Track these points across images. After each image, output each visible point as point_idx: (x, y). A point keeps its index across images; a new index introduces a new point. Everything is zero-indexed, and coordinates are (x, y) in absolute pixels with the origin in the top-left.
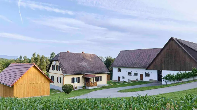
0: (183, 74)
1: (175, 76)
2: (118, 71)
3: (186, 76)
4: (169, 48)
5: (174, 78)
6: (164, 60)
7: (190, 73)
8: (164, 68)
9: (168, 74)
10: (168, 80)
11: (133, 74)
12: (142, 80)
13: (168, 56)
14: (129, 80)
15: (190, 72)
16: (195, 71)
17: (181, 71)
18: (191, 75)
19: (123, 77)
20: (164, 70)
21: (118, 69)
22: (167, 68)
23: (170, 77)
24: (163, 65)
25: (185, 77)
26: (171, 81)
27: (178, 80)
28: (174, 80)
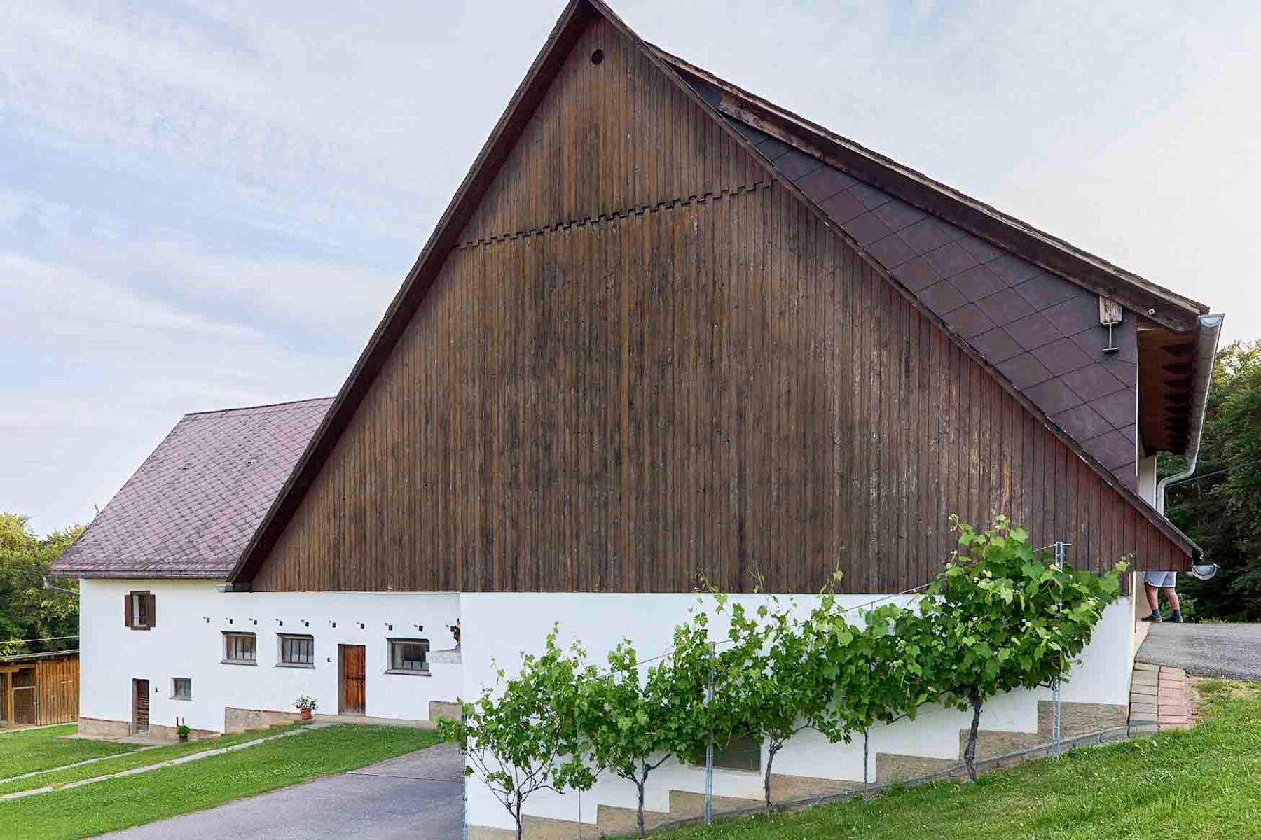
0: (791, 642)
1: (643, 682)
2: (129, 623)
3: (839, 692)
4: (556, 205)
5: (624, 723)
6: (487, 418)
7: (906, 624)
8: (486, 563)
9: (541, 652)
10: (535, 764)
11: (268, 648)
12: (360, 706)
13: (542, 337)
14: (231, 714)
15: (908, 603)
16: (1017, 577)
17: (751, 603)
18: (939, 671)
19: (182, 687)
20: (487, 588)
21: (129, 600)
22: (526, 560)
23: (565, 708)
24: (470, 511)
25: (813, 708)
26: (584, 781)
27: (699, 762)
28: (629, 771)
